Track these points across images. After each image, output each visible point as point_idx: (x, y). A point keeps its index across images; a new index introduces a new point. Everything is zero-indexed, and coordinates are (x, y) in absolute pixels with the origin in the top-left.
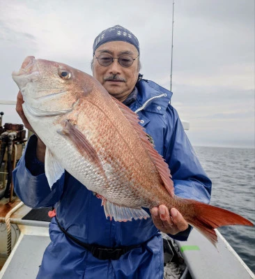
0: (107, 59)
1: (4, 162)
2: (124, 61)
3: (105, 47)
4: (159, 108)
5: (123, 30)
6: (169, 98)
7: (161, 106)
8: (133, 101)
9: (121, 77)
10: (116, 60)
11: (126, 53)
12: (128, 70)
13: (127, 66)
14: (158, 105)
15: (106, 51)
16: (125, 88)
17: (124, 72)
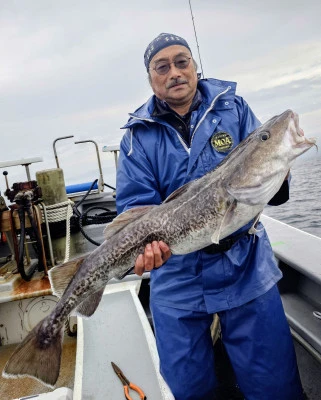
0: (164, 67)
1: (19, 231)
2: (181, 62)
3: (159, 56)
4: (226, 103)
5: (169, 36)
6: (234, 89)
7: (228, 100)
8: (200, 103)
9: (183, 79)
10: (172, 65)
11: (180, 55)
12: (186, 71)
13: (185, 67)
14: (225, 100)
15: (161, 60)
16: (189, 89)
17: (184, 74)
